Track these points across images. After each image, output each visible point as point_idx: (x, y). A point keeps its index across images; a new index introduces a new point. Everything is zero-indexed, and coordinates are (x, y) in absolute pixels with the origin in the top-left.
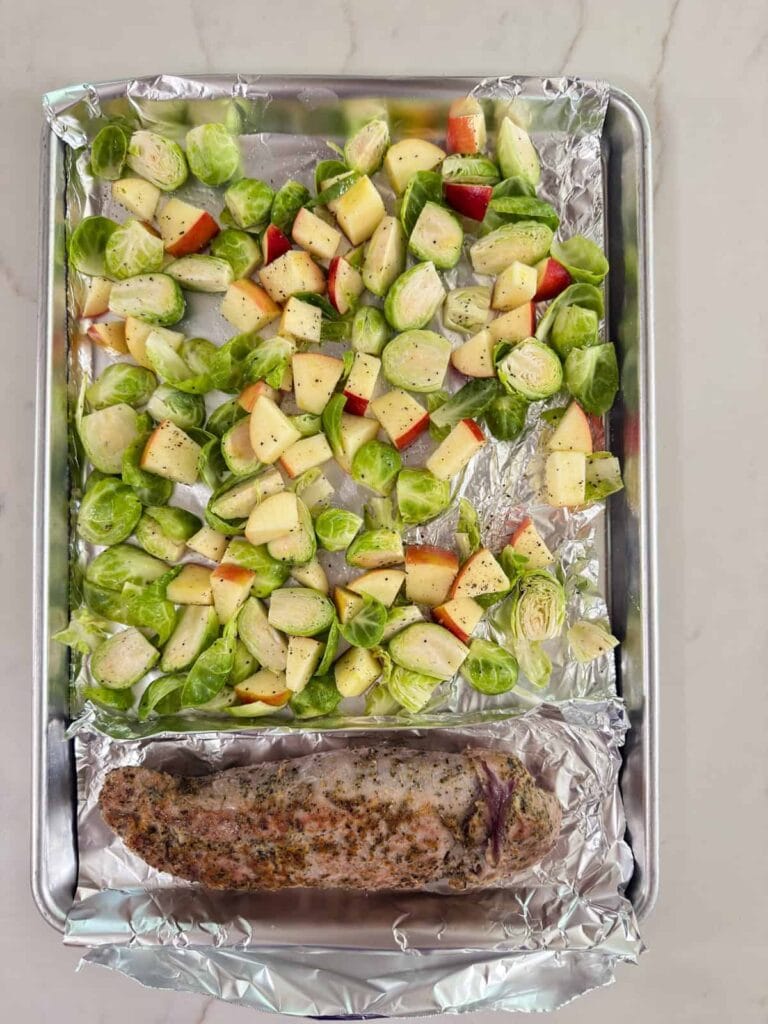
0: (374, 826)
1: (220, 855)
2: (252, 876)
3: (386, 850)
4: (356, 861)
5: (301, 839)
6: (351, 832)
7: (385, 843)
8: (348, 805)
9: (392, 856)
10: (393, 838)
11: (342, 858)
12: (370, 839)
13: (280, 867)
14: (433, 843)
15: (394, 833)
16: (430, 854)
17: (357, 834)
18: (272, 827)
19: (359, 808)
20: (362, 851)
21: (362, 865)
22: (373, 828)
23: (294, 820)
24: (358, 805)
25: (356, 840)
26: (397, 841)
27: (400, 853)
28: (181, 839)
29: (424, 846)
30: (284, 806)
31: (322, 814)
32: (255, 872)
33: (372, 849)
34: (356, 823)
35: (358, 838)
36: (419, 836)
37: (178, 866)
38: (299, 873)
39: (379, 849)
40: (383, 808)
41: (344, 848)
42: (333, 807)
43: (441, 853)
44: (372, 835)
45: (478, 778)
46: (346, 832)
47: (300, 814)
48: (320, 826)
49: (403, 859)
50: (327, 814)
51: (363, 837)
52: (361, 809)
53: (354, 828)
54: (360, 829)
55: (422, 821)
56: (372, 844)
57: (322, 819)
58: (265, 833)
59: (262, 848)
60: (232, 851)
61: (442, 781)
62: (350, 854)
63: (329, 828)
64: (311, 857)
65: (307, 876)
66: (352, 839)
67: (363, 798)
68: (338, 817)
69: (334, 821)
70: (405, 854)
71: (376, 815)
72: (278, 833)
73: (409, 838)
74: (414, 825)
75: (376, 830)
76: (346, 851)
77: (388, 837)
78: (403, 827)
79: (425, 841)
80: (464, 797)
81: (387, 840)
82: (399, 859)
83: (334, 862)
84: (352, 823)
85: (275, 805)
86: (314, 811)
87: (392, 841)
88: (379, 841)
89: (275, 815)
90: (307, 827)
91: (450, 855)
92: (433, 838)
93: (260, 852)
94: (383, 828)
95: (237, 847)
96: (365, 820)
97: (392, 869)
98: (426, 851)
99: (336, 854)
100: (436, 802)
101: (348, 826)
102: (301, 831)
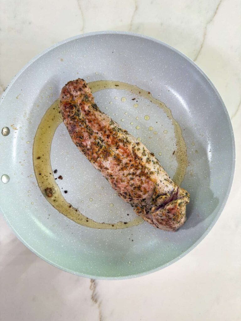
0: (137, 169)
1: (87, 131)
2: (89, 147)
3: (132, 179)
4: (121, 173)
5: (114, 151)
6: (129, 163)
7: (134, 177)
8: (136, 156)
9: (132, 182)
10: (138, 178)
11: (119, 168)
12: (132, 171)
13: (99, 152)
14: (146, 192)
15: (140, 177)
16: (141, 193)
17: (130, 166)
18: (110, 140)
19: (138, 160)
20: (126, 172)
21: (121, 176)
22: (136, 169)
23: (118, 144)
24: (139, 159)
25: (128, 167)
26: (138, 180)
27: (135, 184)
28: (81, 117)
29: (143, 189)
30: (119, 138)
31: (127, 150)
32: (91, 146)
33: (129, 174)
34: (133, 163)
35: (129, 167)
36: (145, 185)
37: (72, 122)
38: (102, 159)
39: (131, 176)
40: (144, 167)
41: (122, 165)
42: (132, 152)
43: (144, 197)
44: (134, 170)
45: (174, 189)
46: (128, 162)
47: (121, 144)
48: (123, 153)
49: (134, 186)
50: (128, 152)
51: (131, 168)
52: (138, 162)
53: (132, 163)
54: (132, 165)
55: (150, 182)
56: (131, 173)
57: (126, 152)
58: (106, 139)
59: (100, 142)
60: (92, 134)
61: (165, 179)
62: (122, 169)
63: (125, 156)
64: (110, 159)
65: (102, 163)
66: (128, 165)
67: (142, 159)
68: (130, 156)
69: (128, 156)
70: (135, 186)
71: (140, 167)
72: (110, 143)
73: (142, 183)
74: (147, 181)
75: (136, 170)
76: (122, 167)
77: (137, 176)
78: (143, 178)
79: (145, 188)
80: (166, 190)
81: (136, 176)
82: (132, 185)
83: (115, 166)
84: (132, 161)
85: (116, 135)
86: (126, 147)
87: (137, 178)
88: (133, 174)
89: (114, 138)
90: (120, 150)
91: (145, 200)
92: (147, 190)
93: (98, 143)
94: (138, 172)
95: (94, 135)
96: (136, 164)
97: (127, 186)
98: (141, 191)
99: (118, 165)
100: (159, 182)
101: (130, 161)
102: (117, 149)
